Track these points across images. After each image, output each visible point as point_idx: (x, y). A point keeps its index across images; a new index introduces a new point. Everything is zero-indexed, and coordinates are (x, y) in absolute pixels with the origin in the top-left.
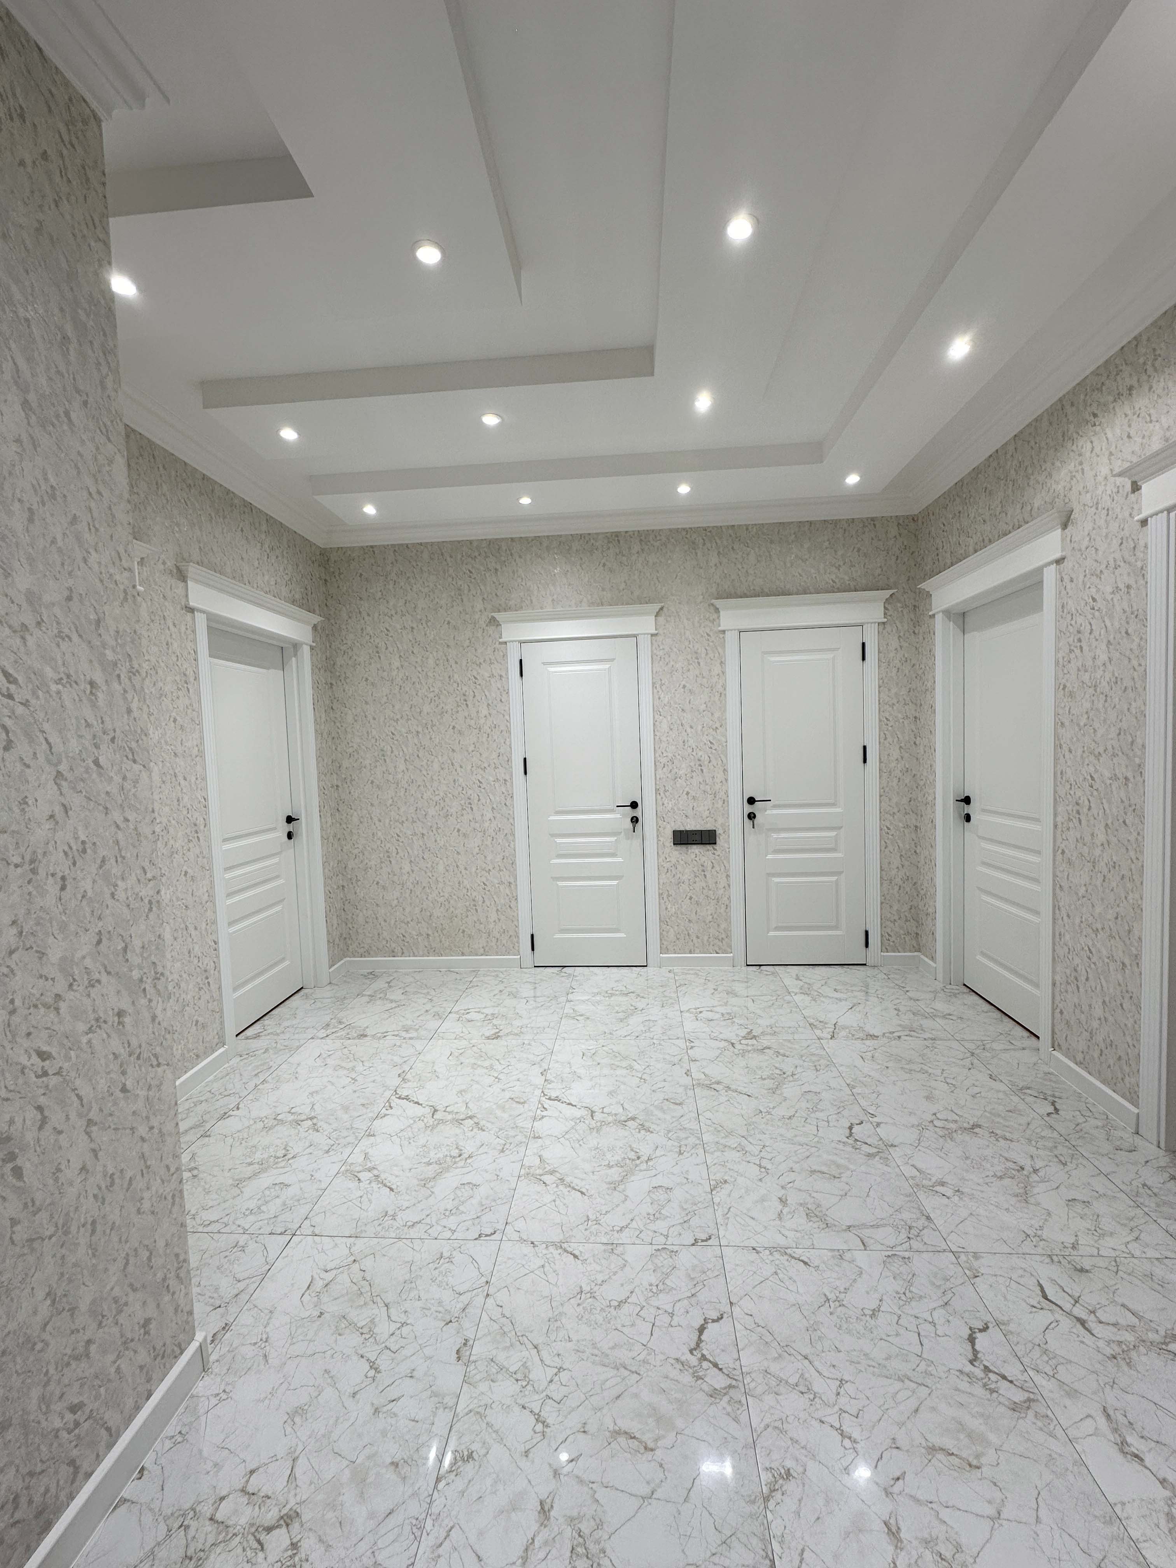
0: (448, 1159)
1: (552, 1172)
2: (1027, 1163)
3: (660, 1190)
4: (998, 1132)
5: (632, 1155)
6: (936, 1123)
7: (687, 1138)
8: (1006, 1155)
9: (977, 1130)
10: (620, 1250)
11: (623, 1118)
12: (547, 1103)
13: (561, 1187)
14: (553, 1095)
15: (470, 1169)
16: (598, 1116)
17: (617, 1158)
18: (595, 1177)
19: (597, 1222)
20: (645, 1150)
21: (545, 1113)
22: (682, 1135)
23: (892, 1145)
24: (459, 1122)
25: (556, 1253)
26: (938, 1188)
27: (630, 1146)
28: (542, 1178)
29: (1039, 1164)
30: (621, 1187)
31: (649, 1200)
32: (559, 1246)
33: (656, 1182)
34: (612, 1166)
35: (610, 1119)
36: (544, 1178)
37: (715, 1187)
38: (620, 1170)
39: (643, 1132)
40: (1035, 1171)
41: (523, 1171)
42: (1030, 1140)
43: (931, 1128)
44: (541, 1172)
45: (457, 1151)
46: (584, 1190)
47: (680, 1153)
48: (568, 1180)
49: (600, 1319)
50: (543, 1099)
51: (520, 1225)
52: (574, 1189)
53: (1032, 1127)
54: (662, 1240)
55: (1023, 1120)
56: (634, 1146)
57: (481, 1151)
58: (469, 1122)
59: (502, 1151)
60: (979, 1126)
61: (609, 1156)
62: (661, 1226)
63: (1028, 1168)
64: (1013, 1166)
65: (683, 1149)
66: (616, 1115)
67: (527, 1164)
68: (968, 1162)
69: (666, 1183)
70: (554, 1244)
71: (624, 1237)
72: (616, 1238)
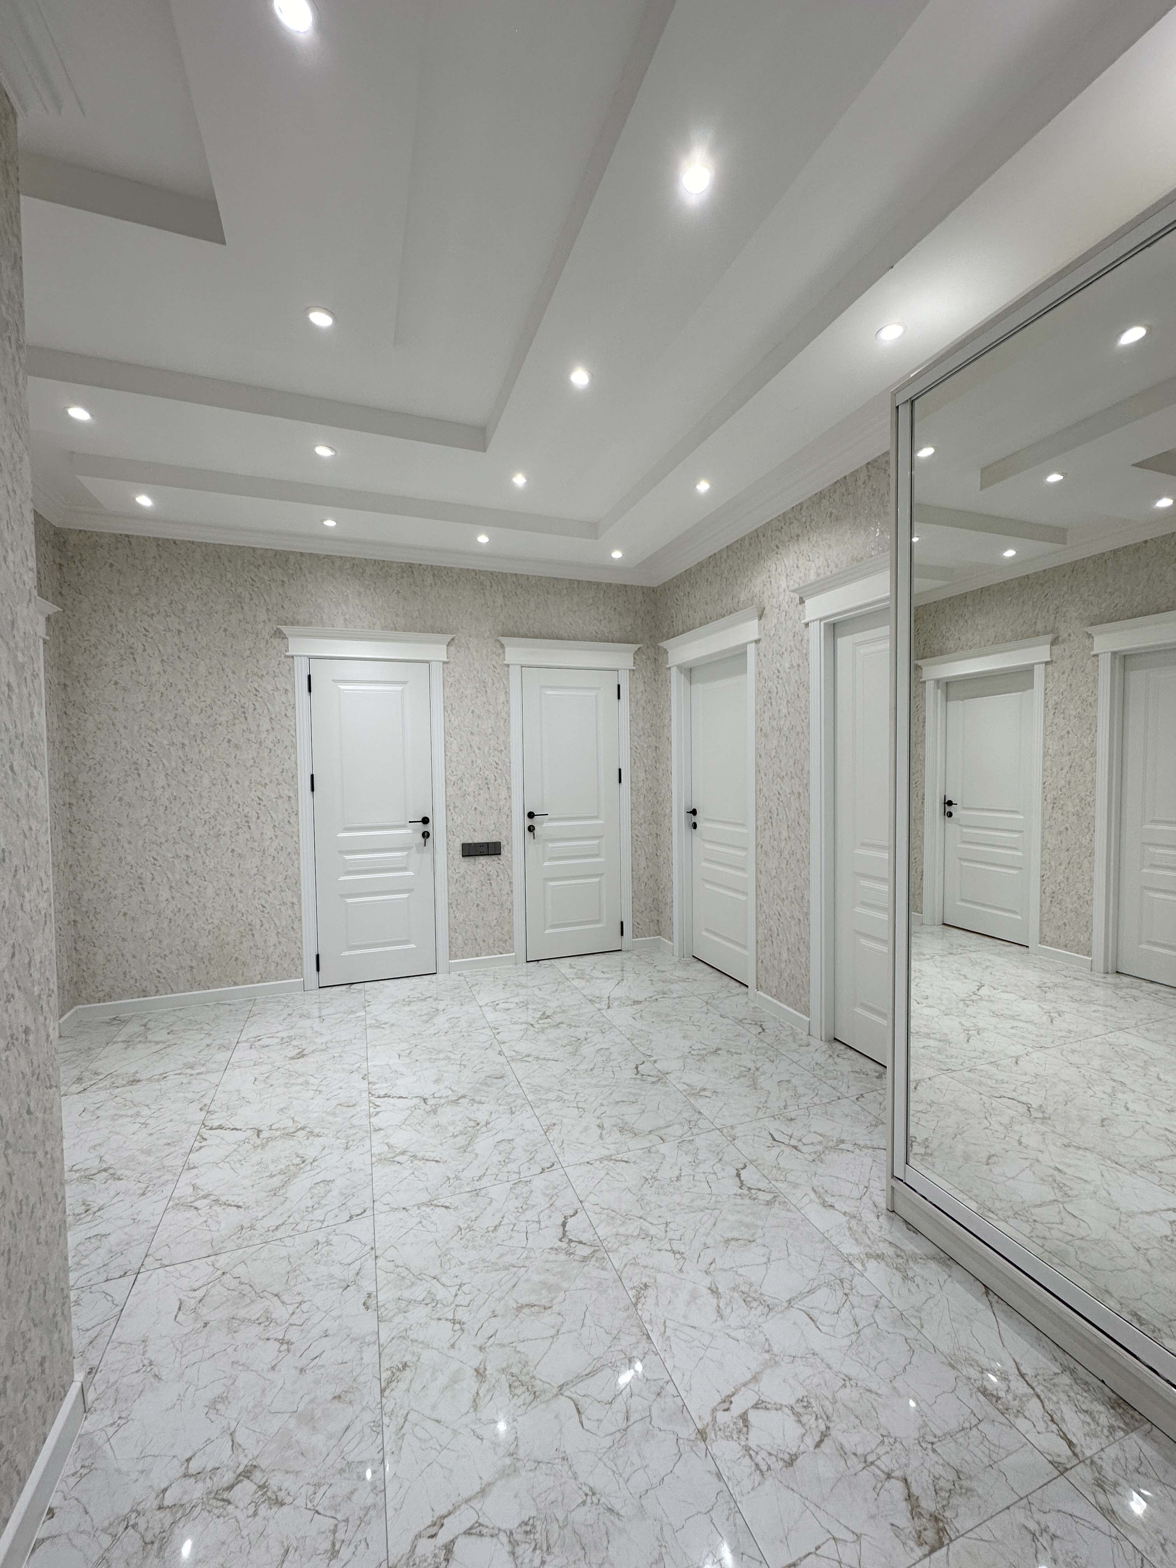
0: (292, 1167)
1: (403, 1153)
2: (751, 1065)
3: (504, 1143)
4: (733, 1050)
5: (472, 1124)
6: (693, 1052)
7: (514, 1101)
8: (738, 1063)
9: (719, 1052)
10: (483, 1192)
11: (454, 1098)
12: (378, 1102)
13: (415, 1162)
14: (382, 1093)
15: (319, 1170)
16: (431, 1102)
17: (458, 1128)
18: (444, 1147)
19: (457, 1178)
20: (482, 1117)
21: (378, 1109)
22: (510, 1100)
23: (667, 1073)
24: (291, 1135)
25: (428, 1210)
26: (702, 1093)
27: (468, 1118)
28: (395, 1159)
29: (759, 1065)
30: (470, 1149)
31: (496, 1152)
32: (430, 1204)
33: (499, 1137)
34: (457, 1136)
35: (443, 1101)
36: (398, 1159)
37: (548, 1130)
38: (465, 1137)
39: (476, 1105)
40: (757, 1069)
41: (374, 1159)
42: (751, 1051)
43: (690, 1057)
44: (392, 1155)
45: (299, 1159)
46: (437, 1159)
47: (512, 1113)
48: (420, 1155)
49: (483, 1242)
50: (372, 1098)
51: (387, 1198)
52: (427, 1160)
53: (751, 1043)
54: (517, 1176)
55: (746, 1040)
56: (471, 1116)
57: (325, 1152)
58: (301, 1133)
59: (347, 1148)
60: (720, 1049)
61: (451, 1129)
62: (512, 1167)
63: (753, 1069)
64: (743, 1069)
65: (514, 1109)
66: (447, 1097)
67: (377, 1153)
68: (718, 1073)
69: (508, 1135)
70: (424, 1204)
71: (484, 1183)
72: (477, 1185)
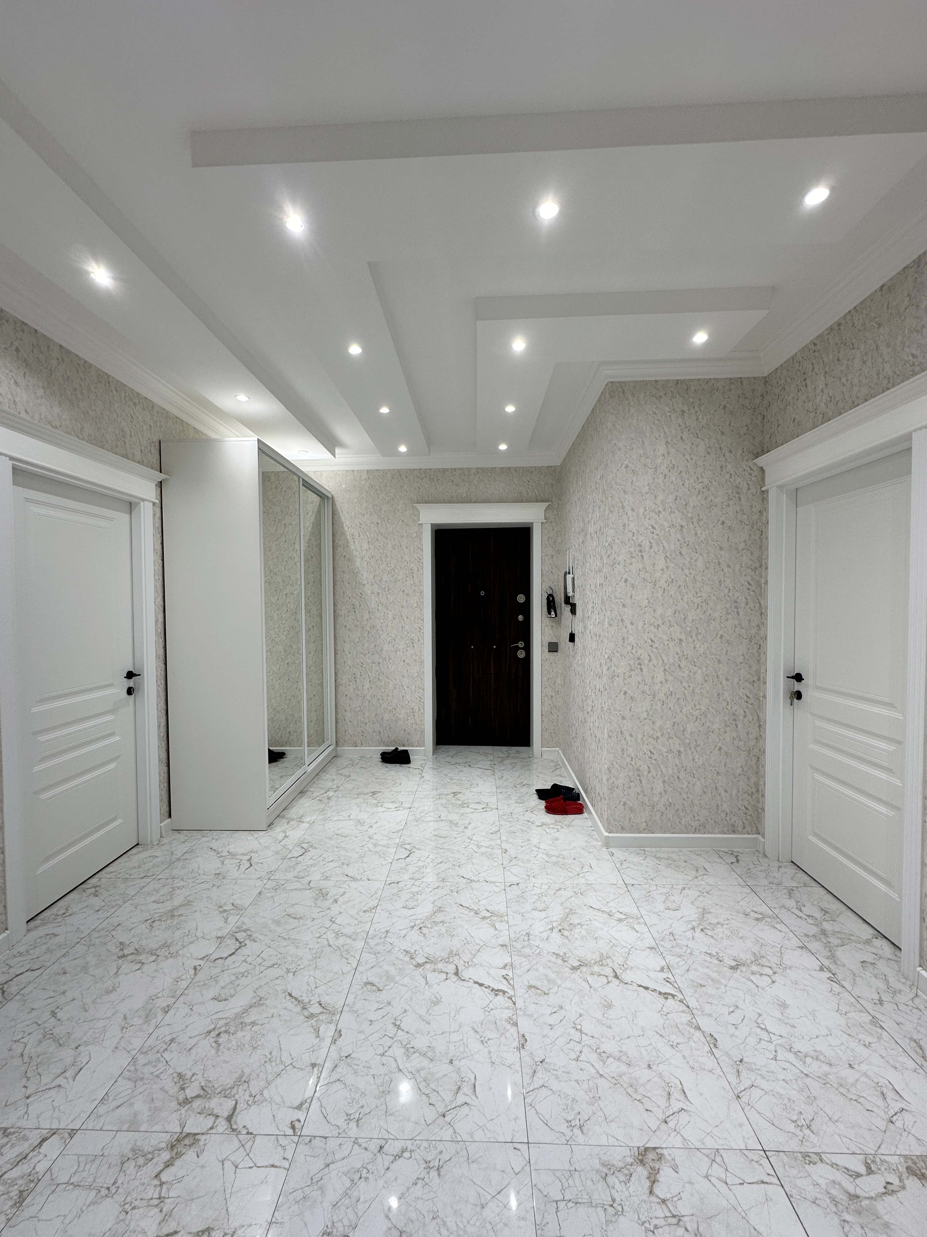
0: (568, 928)
1: (484, 918)
3: (410, 906)
5: (425, 930)
7: (377, 943)
10: (440, 879)
11: (428, 965)
12: (503, 986)
13: (476, 908)
14: (500, 997)
15: (546, 923)
16: (451, 968)
17: (437, 930)
18: (453, 915)
19: (452, 891)
20: (414, 935)
21: (504, 972)
22: (380, 946)
24: (583, 963)
25: (473, 878)
27: (426, 938)
28: (490, 914)
30: (436, 909)
31: (419, 902)
32: (472, 881)
33: (412, 912)
34: (441, 922)
35: (440, 966)
36: (488, 914)
37: (373, 908)
38: (435, 920)
39: (412, 951)
41: (506, 918)
44: (492, 918)
45: (564, 934)
46: (461, 907)
48: (472, 913)
49: (450, 859)
50: (511, 993)
51: (497, 889)
52: (467, 908)
54: (416, 884)
61: (443, 930)
62: (415, 889)
66: (434, 971)
67: (504, 923)
70: (475, 882)
71: (437, 884)
72: (442, 884)
